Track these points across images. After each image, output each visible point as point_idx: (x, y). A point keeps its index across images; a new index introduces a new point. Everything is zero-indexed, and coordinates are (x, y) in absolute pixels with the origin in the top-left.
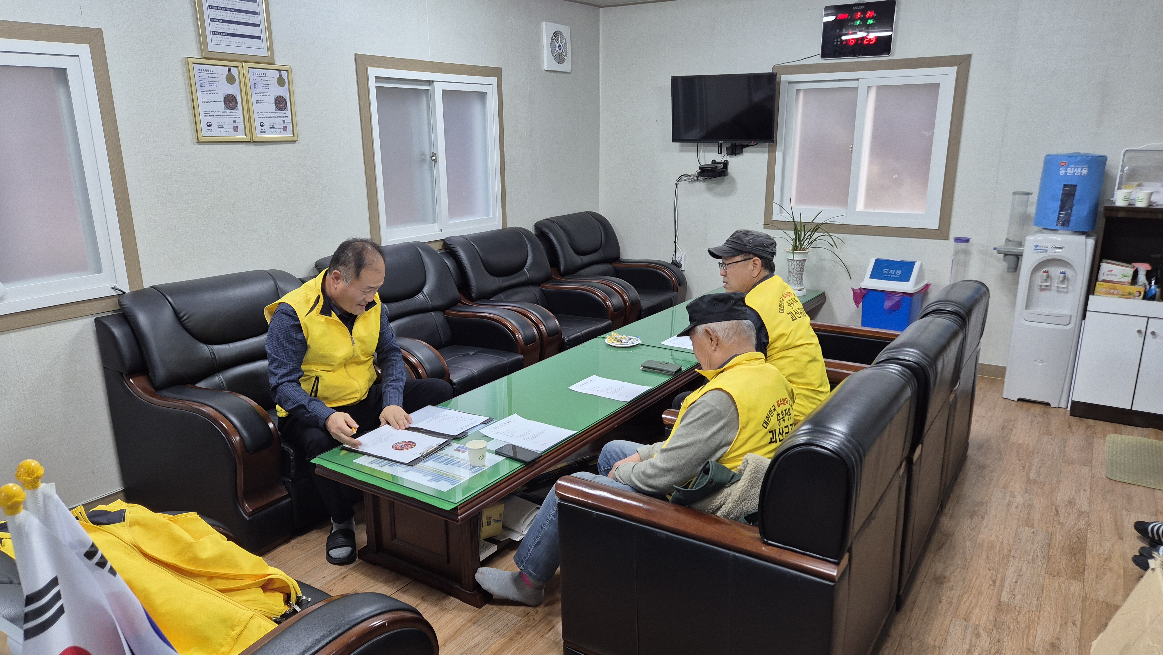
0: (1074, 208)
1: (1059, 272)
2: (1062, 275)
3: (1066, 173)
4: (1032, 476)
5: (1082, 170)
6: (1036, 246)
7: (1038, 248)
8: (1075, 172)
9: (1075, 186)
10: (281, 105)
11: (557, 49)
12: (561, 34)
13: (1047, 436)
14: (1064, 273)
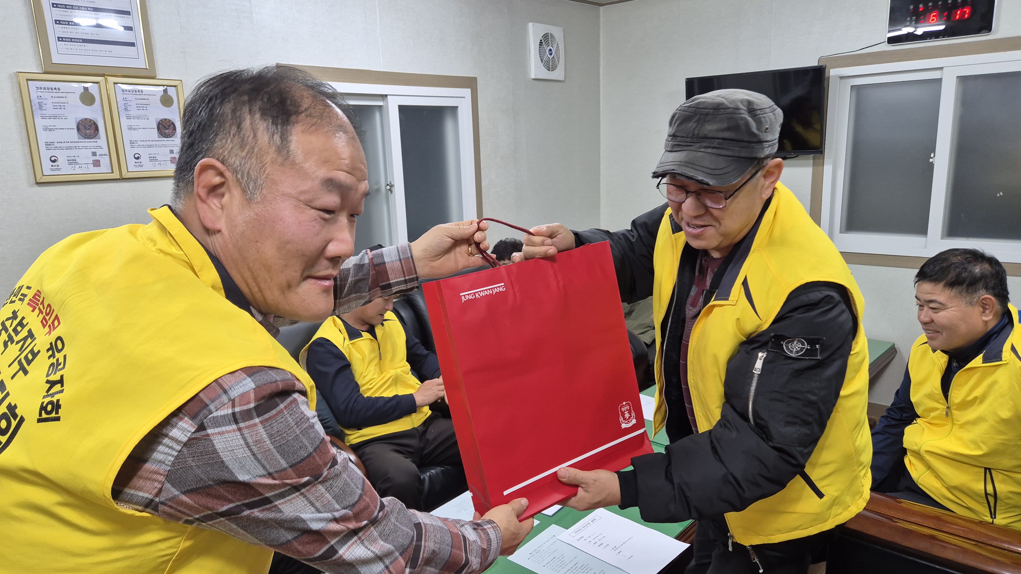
10: (167, 131)
11: (547, 53)
12: (552, 36)
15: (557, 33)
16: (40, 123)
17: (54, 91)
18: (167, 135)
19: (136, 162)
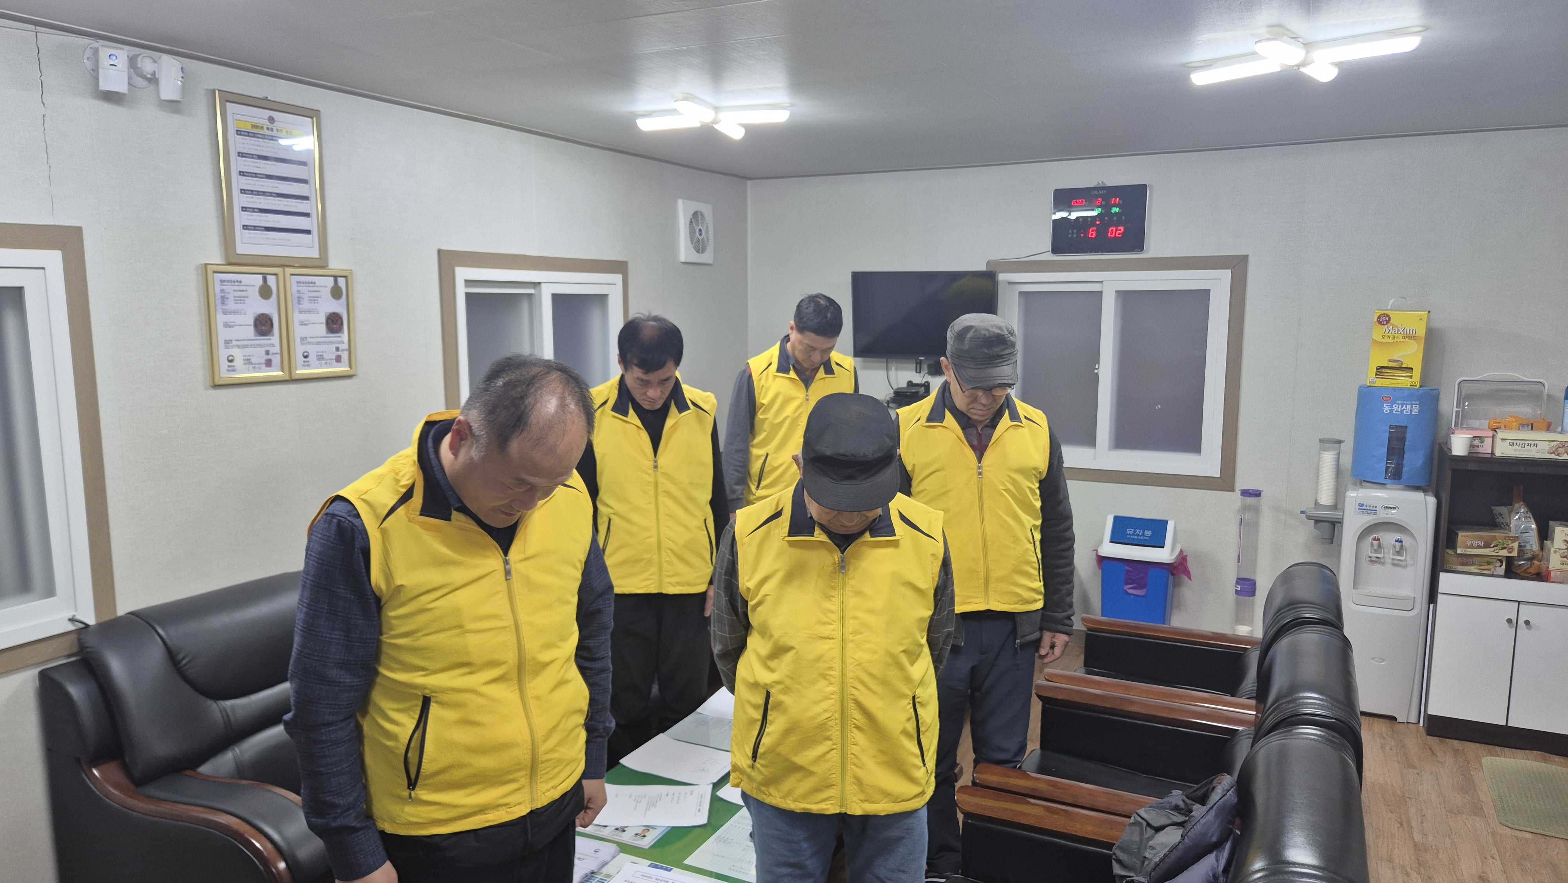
0: (1407, 455)
1: (1394, 539)
2: (1398, 544)
3: (1392, 411)
5: (1412, 407)
6: (1361, 505)
7: (1364, 507)
8: (1404, 410)
9: (1406, 427)
10: (335, 326)
11: (697, 234)
12: (702, 215)
13: (1410, 770)
14: (1401, 542)
15: (706, 210)
16: (220, 319)
17: (236, 284)
18: (335, 331)
19: (304, 362)
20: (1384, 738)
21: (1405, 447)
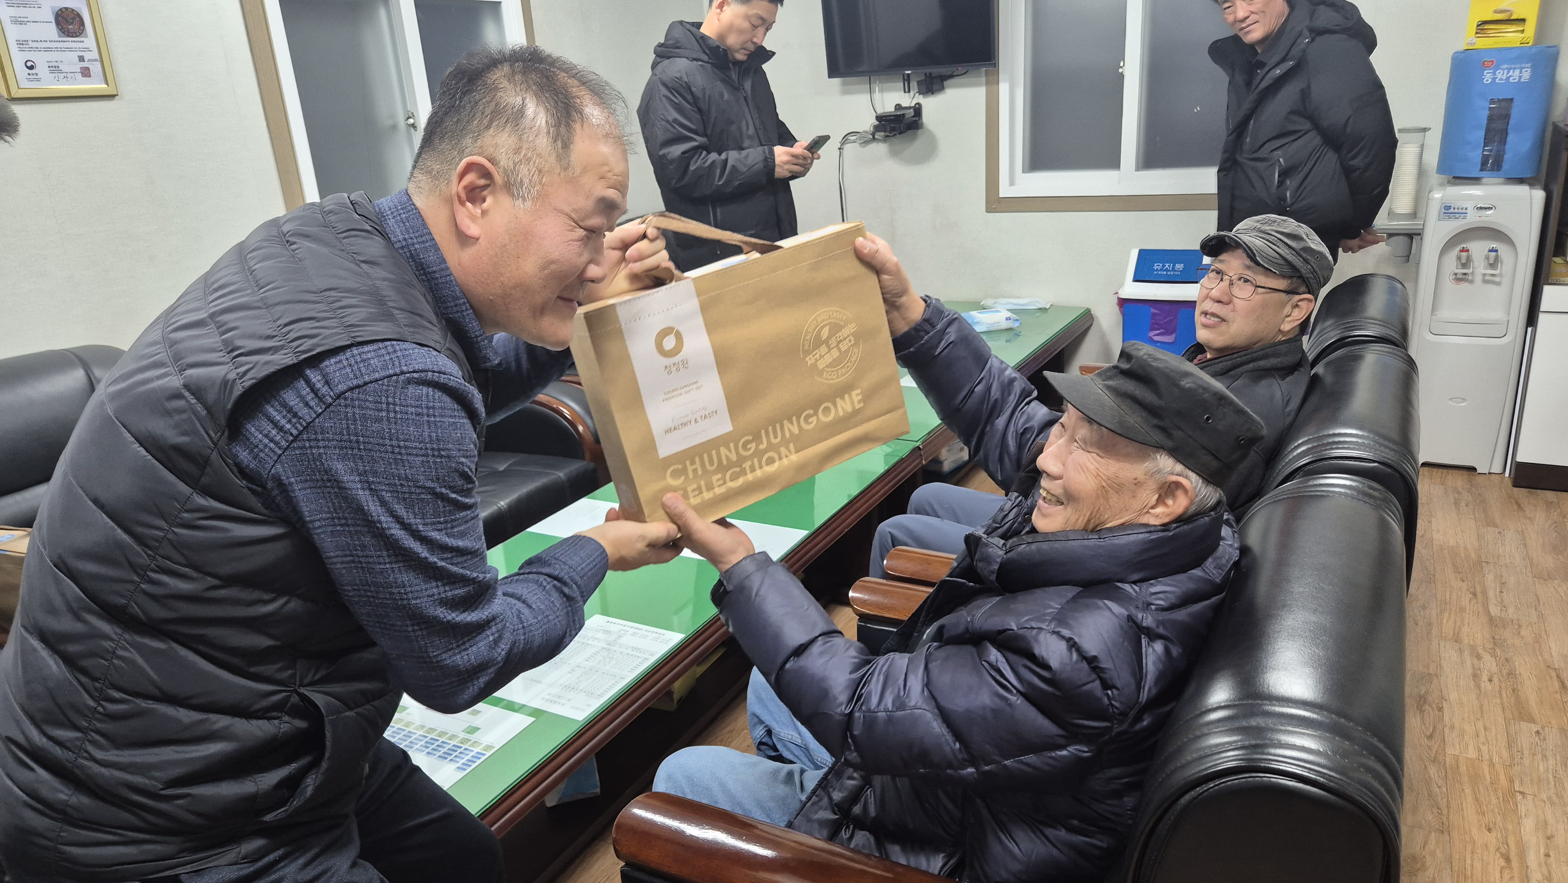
0: (1511, 138)
1: (1487, 249)
2: (1493, 254)
3: (1494, 79)
4: (1494, 610)
5: (1521, 72)
6: (1448, 208)
7: (1452, 210)
8: (1510, 76)
9: (1512, 99)
10: (70, 27)
13: (1490, 529)
14: (1497, 251)
18: (72, 33)
19: (29, 74)
20: (1459, 493)
21: (1509, 127)
